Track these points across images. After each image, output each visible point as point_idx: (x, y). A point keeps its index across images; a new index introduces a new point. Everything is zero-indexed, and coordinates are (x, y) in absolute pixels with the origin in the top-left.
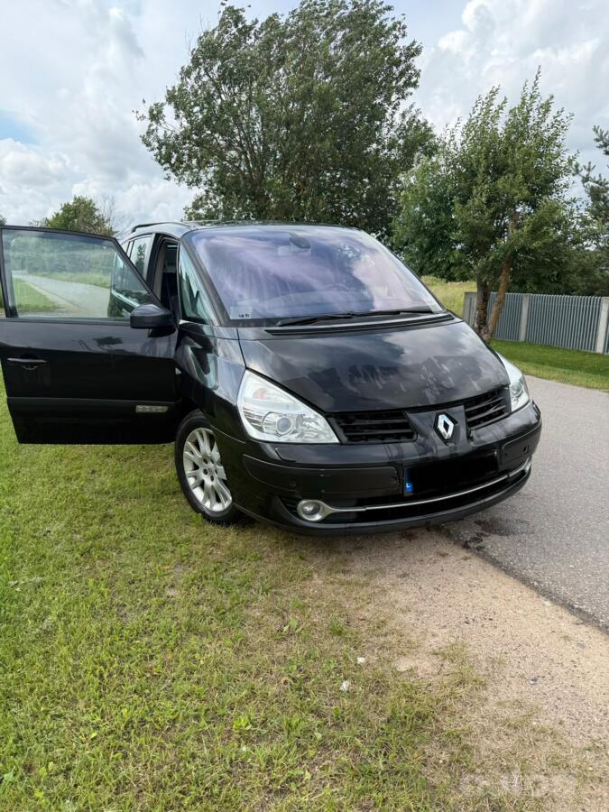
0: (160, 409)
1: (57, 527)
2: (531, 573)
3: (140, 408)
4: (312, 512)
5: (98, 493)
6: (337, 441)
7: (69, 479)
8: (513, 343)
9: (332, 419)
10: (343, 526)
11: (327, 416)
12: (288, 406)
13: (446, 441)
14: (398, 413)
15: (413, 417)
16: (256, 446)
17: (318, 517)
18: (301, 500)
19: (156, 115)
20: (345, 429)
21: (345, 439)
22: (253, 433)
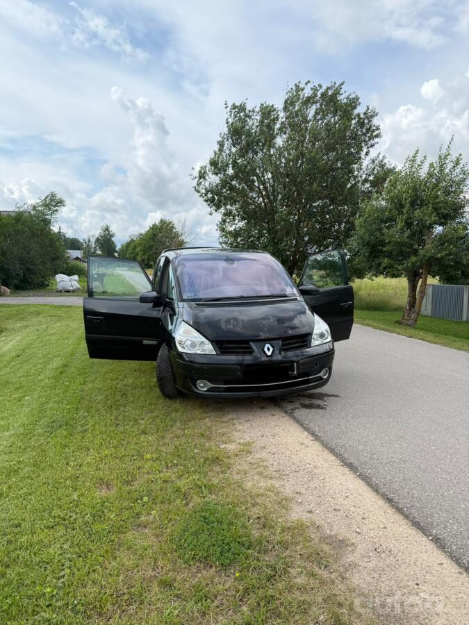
0: (154, 343)
1: (100, 397)
2: (311, 425)
3: (145, 342)
4: (203, 386)
5: (125, 385)
6: (215, 353)
7: (112, 380)
8: (457, 322)
9: (214, 344)
10: (217, 393)
11: (212, 342)
12: (196, 337)
13: (267, 356)
14: (247, 342)
15: (252, 345)
16: (180, 355)
17: (205, 389)
18: (197, 380)
19: (202, 175)
20: (220, 348)
21: (219, 352)
22: (180, 349)
